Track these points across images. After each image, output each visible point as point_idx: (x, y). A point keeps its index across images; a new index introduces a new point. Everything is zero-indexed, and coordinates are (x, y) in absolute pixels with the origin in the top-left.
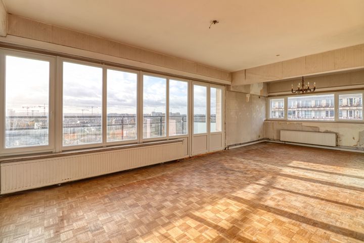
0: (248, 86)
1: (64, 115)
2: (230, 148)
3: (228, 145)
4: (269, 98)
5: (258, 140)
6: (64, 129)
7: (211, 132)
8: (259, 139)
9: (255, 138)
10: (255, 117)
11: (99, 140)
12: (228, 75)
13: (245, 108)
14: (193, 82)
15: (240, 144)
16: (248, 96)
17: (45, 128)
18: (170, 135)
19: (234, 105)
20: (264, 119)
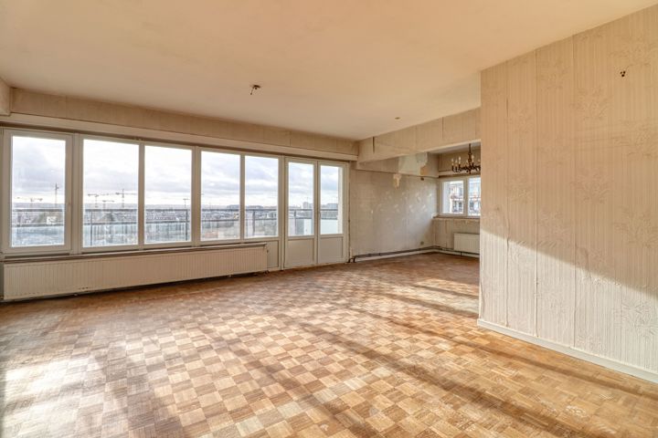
0: (394, 161)
1: (84, 209)
2: (357, 260)
3: (355, 254)
4: (442, 180)
5: (420, 250)
6: (84, 226)
7: (322, 233)
8: (421, 247)
9: (412, 244)
10: (412, 211)
11: (133, 241)
12: (351, 145)
13: (390, 197)
14: (287, 158)
15: (380, 254)
16: (397, 178)
17: (59, 225)
18: (245, 237)
19: (366, 192)
20: (434, 214)
